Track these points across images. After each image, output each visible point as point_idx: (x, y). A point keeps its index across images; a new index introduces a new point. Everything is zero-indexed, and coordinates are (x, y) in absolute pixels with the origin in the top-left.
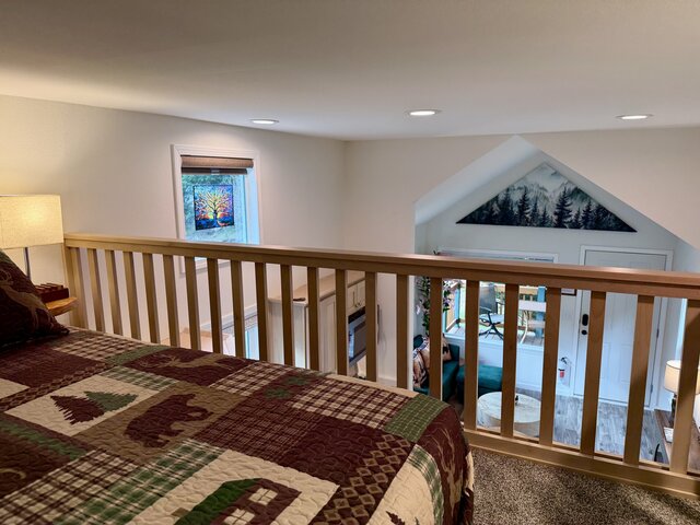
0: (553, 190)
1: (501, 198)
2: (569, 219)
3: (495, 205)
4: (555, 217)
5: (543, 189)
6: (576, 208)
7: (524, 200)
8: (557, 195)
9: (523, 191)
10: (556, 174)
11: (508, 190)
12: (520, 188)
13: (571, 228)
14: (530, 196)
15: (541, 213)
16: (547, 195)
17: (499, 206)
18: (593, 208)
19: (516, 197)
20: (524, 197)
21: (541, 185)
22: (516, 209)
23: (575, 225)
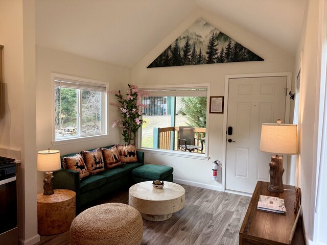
0: (206, 36)
1: (173, 46)
2: (216, 56)
3: (169, 52)
4: (207, 56)
5: (199, 36)
6: (221, 47)
7: (187, 45)
8: (208, 39)
9: (186, 39)
10: (207, 24)
11: (177, 40)
12: (184, 38)
13: (218, 62)
14: (191, 42)
15: (198, 53)
16: (202, 40)
17: (171, 52)
18: (232, 45)
19: (182, 44)
20: (187, 43)
21: (197, 34)
22: (182, 53)
23: (221, 60)
